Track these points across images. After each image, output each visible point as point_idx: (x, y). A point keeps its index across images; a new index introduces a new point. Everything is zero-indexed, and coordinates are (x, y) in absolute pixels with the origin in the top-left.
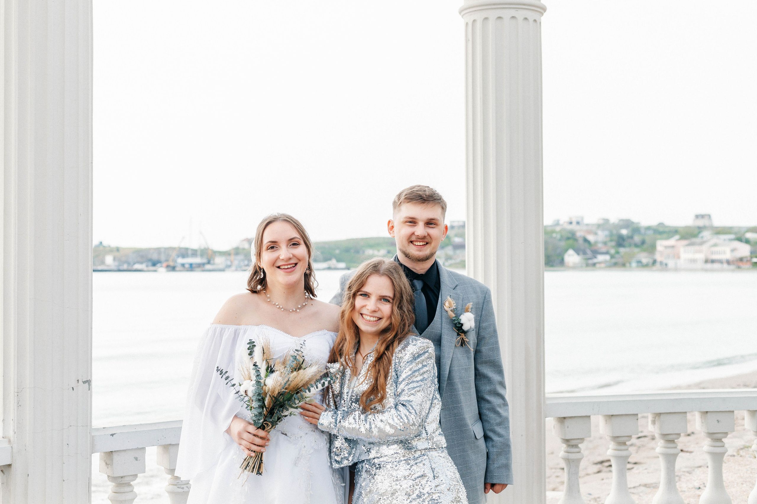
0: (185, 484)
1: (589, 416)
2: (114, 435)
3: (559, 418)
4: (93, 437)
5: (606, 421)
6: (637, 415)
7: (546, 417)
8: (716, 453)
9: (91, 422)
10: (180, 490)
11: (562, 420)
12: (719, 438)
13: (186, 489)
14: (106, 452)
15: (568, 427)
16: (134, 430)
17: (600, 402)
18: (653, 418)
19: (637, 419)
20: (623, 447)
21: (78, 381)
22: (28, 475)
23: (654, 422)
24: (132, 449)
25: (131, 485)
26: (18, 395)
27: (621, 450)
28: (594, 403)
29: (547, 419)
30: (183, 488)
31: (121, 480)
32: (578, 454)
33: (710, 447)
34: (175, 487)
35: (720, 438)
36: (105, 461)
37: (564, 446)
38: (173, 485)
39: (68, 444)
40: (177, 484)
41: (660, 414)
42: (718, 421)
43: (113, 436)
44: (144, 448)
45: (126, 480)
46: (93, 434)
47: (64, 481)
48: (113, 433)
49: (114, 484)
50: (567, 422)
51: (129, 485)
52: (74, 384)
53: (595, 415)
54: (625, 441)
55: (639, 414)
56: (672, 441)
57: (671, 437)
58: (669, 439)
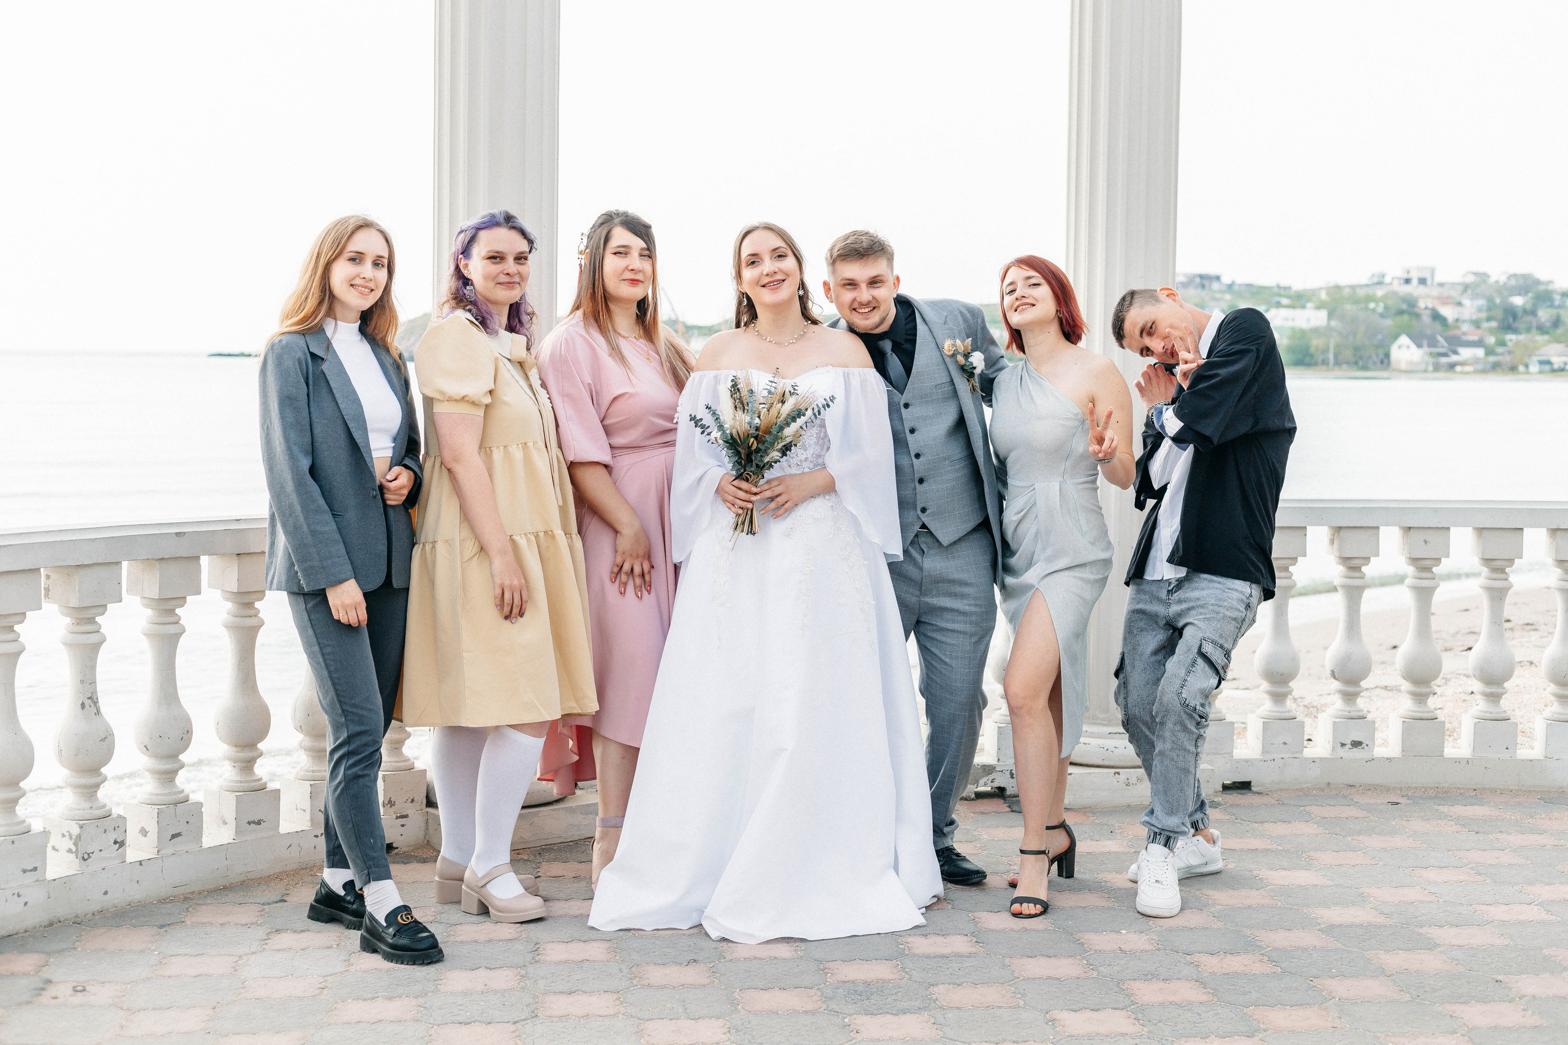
6: (1304, 528)
8: (1422, 588)
12: (1425, 566)
18: (1332, 535)
19: (1306, 535)
23: (1332, 542)
33: (1414, 579)
35: (1430, 566)
41: (1340, 528)
42: (1426, 542)
54: (1286, 565)
55: (1308, 527)
56: (1357, 569)
57: (1356, 562)
58: (1352, 566)
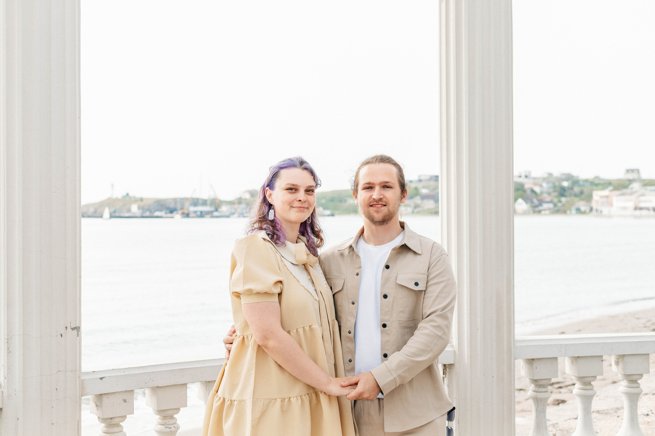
0: (172, 424)
1: (556, 358)
2: (104, 379)
3: (528, 359)
4: (82, 380)
5: (572, 362)
6: (602, 356)
7: (515, 359)
9: (80, 367)
10: (168, 430)
11: (531, 361)
13: (173, 429)
14: (97, 395)
15: (536, 368)
16: (123, 374)
17: (567, 345)
18: (616, 359)
19: (602, 361)
20: (588, 387)
21: (66, 327)
22: (18, 419)
23: (617, 363)
24: (121, 392)
25: (121, 425)
26: (8, 342)
27: (586, 390)
28: (561, 345)
29: (516, 360)
30: (170, 428)
31: (110, 421)
32: (546, 393)
34: (163, 427)
36: (95, 402)
37: (533, 386)
38: (160, 425)
39: (56, 389)
40: (165, 424)
41: (624, 355)
43: (102, 380)
44: (132, 391)
45: (115, 421)
46: (83, 378)
47: (53, 424)
48: (102, 377)
49: (104, 425)
50: (535, 364)
51: (118, 425)
52: (62, 331)
53: (562, 356)
54: (590, 381)
55: (603, 356)
56: (635, 382)
57: (634, 378)
58: (632, 379)
